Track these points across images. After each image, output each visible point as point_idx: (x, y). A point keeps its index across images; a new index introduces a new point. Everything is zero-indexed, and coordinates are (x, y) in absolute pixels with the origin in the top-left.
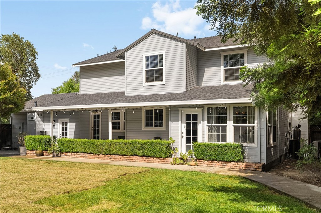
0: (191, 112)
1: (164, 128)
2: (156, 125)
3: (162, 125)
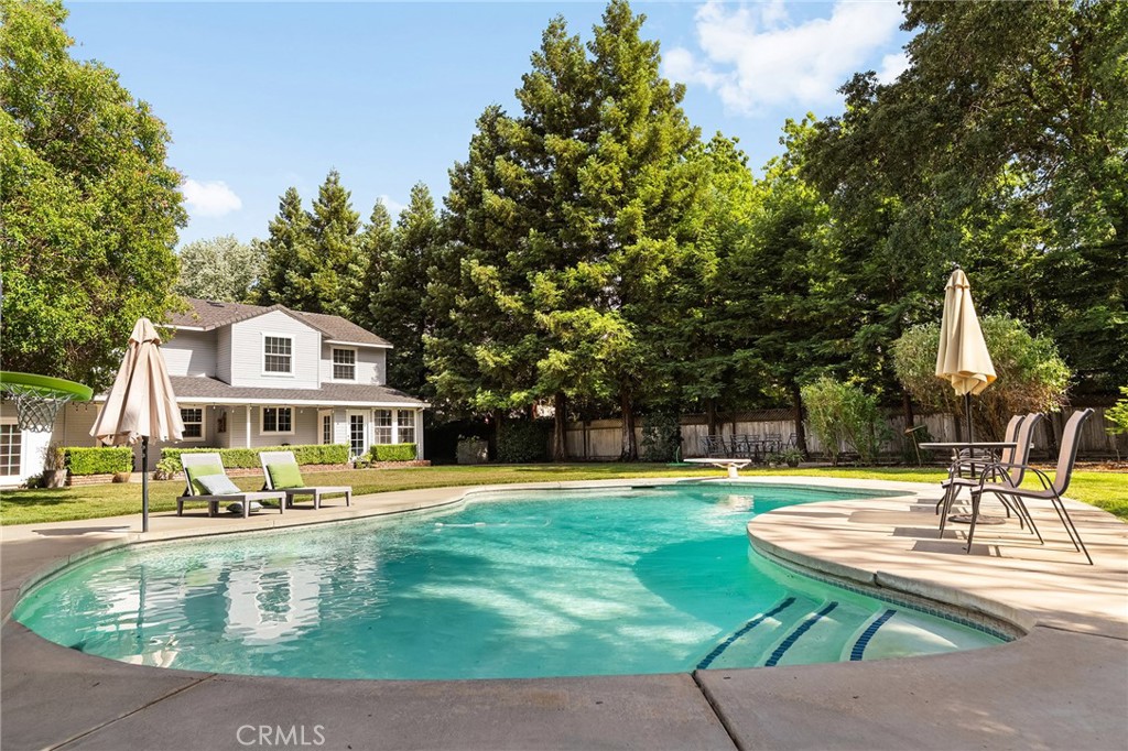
0: (357, 413)
1: (292, 432)
2: (281, 429)
3: (288, 429)
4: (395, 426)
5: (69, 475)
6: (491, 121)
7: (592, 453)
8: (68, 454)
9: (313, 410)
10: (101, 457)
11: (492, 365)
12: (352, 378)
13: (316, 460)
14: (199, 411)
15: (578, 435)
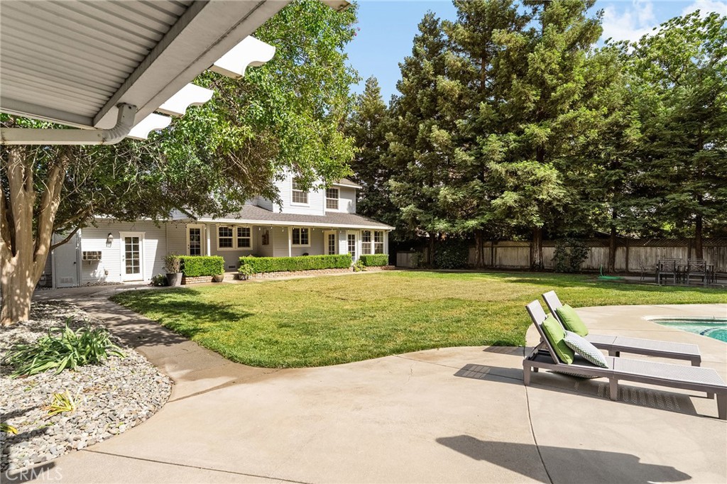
0: (352, 233)
1: (309, 245)
2: (303, 243)
3: (307, 243)
4: (373, 242)
5: (184, 277)
6: (430, 27)
7: (498, 263)
8: (182, 261)
9: (320, 231)
10: (204, 264)
11: (450, 200)
12: (337, 208)
13: (332, 265)
14: (248, 229)
15: (487, 251)
